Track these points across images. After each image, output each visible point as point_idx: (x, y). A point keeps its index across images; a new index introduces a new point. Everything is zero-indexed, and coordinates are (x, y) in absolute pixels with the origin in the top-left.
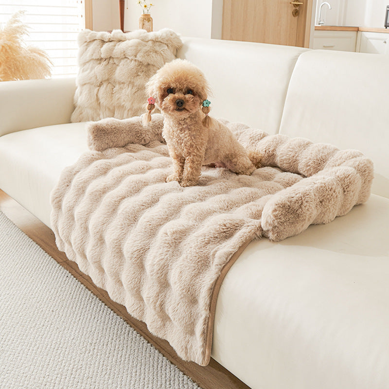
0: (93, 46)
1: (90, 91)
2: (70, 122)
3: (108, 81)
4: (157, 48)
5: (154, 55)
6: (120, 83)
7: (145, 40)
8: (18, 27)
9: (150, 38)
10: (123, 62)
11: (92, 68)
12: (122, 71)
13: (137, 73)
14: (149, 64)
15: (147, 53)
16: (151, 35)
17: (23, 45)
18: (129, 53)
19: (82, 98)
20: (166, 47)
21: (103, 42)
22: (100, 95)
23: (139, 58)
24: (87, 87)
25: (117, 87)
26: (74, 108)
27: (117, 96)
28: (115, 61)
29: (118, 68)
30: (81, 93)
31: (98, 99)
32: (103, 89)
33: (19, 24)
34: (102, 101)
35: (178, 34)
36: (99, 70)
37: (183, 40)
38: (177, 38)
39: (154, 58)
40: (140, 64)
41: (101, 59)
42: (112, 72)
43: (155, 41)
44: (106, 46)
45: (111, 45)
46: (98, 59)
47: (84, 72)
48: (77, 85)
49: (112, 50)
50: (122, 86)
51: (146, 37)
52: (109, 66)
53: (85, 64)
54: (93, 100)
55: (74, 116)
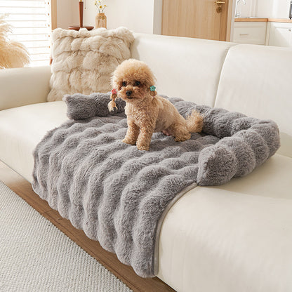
0: (64, 41)
1: (62, 77)
2: (47, 102)
3: (77, 68)
4: (115, 43)
5: (112, 48)
6: (86, 70)
7: (105, 36)
8: (4, 26)
9: (109, 35)
10: (88, 54)
11: (64, 59)
12: (88, 61)
13: (100, 61)
14: (109, 55)
15: (107, 47)
16: (110, 32)
17: (7, 40)
18: (93, 47)
19: (56, 82)
20: (122, 42)
21: (72, 38)
22: (71, 80)
23: (101, 50)
24: (60, 74)
25: (84, 73)
26: (50, 89)
27: (84, 81)
28: (83, 53)
29: (85, 59)
30: (55, 78)
31: (69, 83)
32: (73, 75)
33: (5, 24)
34: (72, 84)
35: (131, 31)
36: (70, 60)
37: (135, 35)
38: (130, 34)
39: (113, 51)
40: (102, 55)
41: (72, 51)
42: (80, 62)
43: (114, 37)
44: (75, 41)
45: (79, 40)
46: (69, 52)
47: (57, 61)
48: (52, 71)
49: (80, 44)
50: (88, 72)
51: (106, 34)
52: (78, 57)
53: (58, 55)
54: (66, 83)
55: (50, 96)
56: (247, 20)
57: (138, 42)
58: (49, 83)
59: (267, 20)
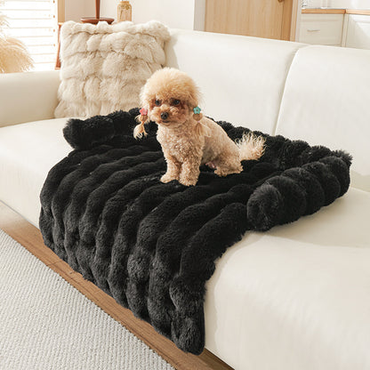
0: (78, 39)
1: (75, 85)
2: (54, 118)
3: (96, 74)
4: (145, 41)
5: (141, 48)
6: (106, 77)
7: (132, 33)
9: (137, 30)
10: (109, 56)
11: (78, 62)
12: (109, 64)
13: (125, 65)
14: (136, 58)
15: (135, 46)
16: (139, 27)
18: (117, 46)
19: (66, 92)
20: (154, 40)
21: (88, 34)
22: (86, 90)
23: (127, 51)
24: (72, 81)
25: (104, 81)
26: (58, 102)
27: (104, 91)
28: (102, 54)
29: (105, 62)
30: (66, 87)
31: (84, 94)
32: (89, 83)
34: (89, 95)
35: (166, 26)
36: (84, 63)
37: (171, 31)
38: (165, 30)
39: (142, 52)
40: (128, 57)
41: (87, 52)
42: (98, 66)
43: (143, 33)
44: (92, 39)
45: (97, 37)
46: (83, 53)
47: (68, 65)
48: (61, 78)
49: (98, 43)
50: (108, 80)
51: (133, 29)
52: (96, 60)
53: (69, 57)
54: (79, 94)
55: (58, 111)
56: (318, 11)
57: (175, 41)
58: (56, 94)
59: (344, 12)
